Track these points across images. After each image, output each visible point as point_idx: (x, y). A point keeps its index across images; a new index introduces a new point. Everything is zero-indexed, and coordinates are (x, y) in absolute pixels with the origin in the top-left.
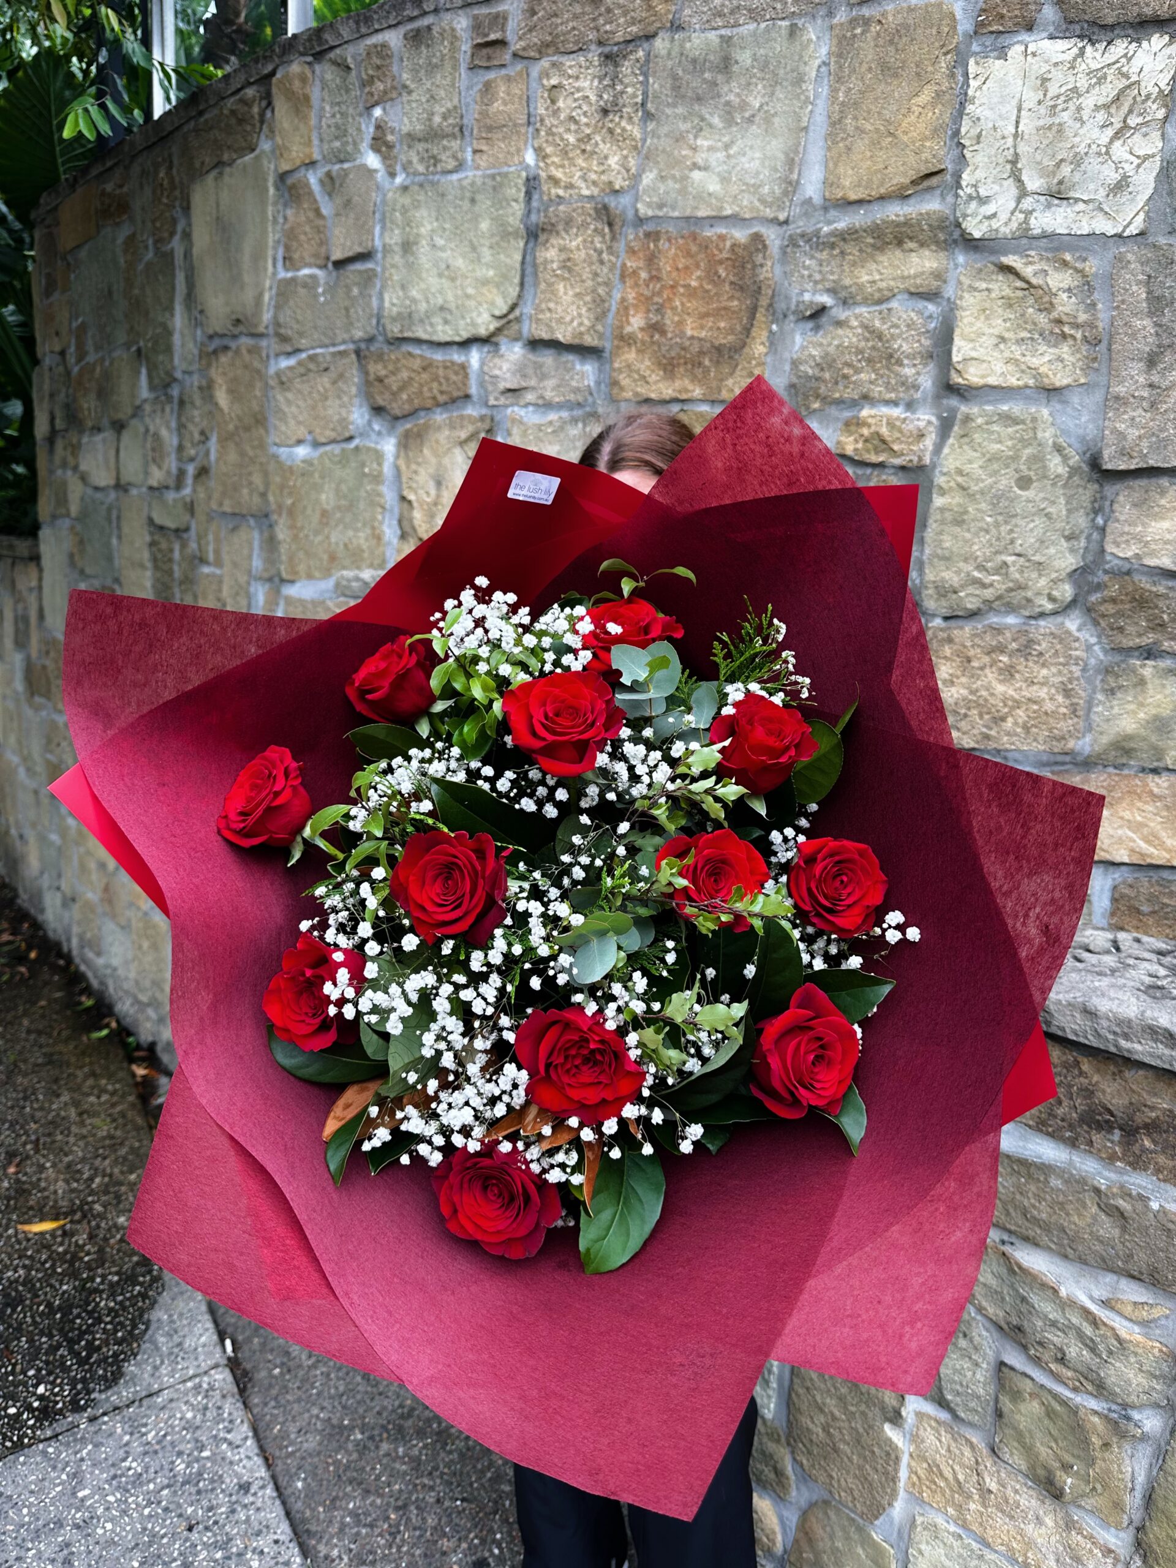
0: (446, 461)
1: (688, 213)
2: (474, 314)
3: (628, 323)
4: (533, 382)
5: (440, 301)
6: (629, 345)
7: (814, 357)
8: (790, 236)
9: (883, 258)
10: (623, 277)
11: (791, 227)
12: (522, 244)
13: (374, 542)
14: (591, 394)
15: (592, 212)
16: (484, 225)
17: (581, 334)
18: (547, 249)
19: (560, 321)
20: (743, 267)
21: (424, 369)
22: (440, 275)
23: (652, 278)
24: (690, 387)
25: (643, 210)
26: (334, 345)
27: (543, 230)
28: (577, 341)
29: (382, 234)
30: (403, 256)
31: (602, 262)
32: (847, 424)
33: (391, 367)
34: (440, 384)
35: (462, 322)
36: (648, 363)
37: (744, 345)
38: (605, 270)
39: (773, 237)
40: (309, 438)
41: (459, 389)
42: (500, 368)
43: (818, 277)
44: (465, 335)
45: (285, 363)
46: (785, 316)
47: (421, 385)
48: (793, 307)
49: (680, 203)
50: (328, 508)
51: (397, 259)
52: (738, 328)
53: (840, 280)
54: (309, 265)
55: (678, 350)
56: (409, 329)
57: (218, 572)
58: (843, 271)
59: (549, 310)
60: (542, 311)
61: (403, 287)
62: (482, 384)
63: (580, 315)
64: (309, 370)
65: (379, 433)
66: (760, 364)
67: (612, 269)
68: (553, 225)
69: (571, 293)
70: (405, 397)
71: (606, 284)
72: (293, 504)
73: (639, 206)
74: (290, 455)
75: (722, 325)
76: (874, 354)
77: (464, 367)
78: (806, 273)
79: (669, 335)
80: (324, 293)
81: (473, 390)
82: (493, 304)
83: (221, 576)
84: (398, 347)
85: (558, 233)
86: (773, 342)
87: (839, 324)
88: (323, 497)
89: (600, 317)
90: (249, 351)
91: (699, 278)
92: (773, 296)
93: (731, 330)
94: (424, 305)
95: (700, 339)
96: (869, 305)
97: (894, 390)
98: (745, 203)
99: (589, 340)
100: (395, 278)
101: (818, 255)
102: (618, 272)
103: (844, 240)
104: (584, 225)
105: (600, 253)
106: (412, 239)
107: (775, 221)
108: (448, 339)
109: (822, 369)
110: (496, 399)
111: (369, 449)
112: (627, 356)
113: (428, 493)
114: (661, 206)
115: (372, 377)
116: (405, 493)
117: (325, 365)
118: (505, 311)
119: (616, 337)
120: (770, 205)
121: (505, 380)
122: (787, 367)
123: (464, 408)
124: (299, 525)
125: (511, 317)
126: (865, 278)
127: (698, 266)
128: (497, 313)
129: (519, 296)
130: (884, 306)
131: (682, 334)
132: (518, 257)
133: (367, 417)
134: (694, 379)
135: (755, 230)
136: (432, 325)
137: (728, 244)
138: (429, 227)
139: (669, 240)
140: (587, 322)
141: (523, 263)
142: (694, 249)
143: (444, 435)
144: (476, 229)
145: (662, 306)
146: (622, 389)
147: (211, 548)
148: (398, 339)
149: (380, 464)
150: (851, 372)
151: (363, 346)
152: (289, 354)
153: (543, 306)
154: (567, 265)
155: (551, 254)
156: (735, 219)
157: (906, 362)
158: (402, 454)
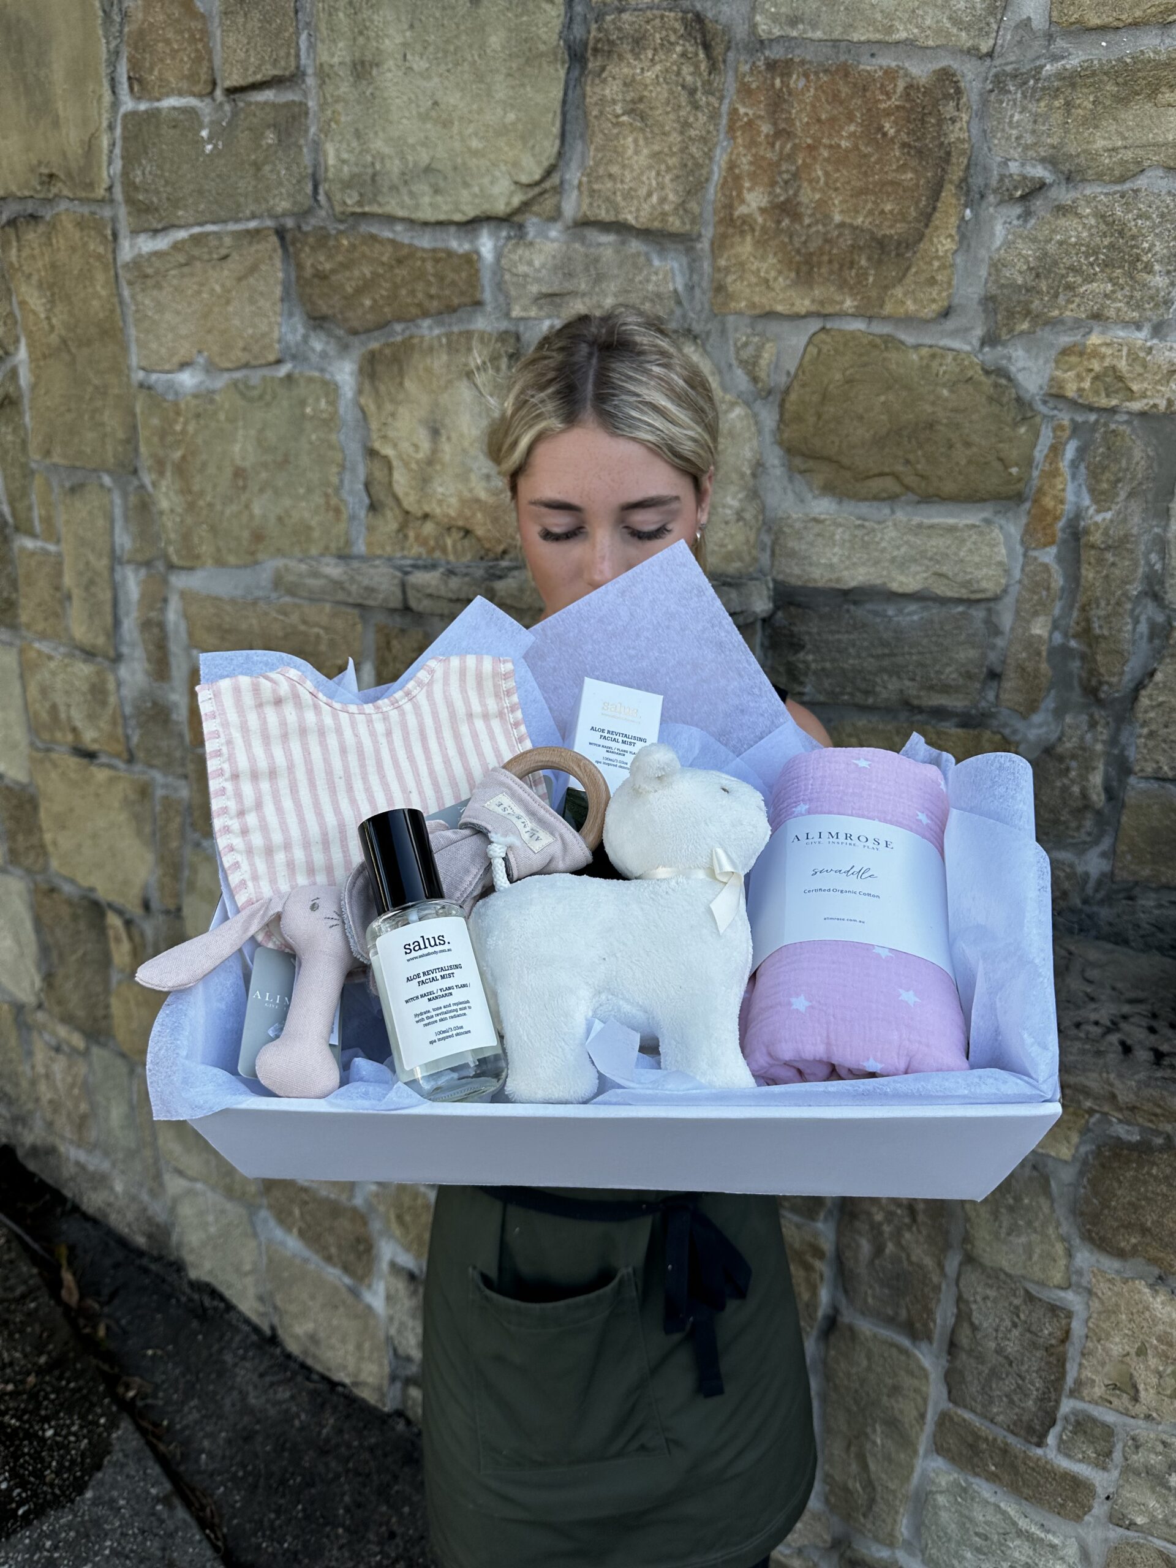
0: (444, 398)
1: (836, 35)
2: (486, 181)
3: (743, 201)
4: (583, 286)
5: (424, 158)
6: (742, 233)
7: (1026, 257)
8: (996, 76)
9: (1128, 116)
10: (731, 129)
11: (998, 62)
12: (562, 73)
13: (331, 513)
14: (679, 303)
15: (677, 25)
16: (495, 41)
17: (664, 214)
18: (604, 81)
19: (628, 195)
20: (923, 121)
21: (400, 261)
22: (424, 118)
23: (778, 134)
24: (838, 298)
25: (764, 26)
26: (237, 220)
27: (596, 50)
28: (657, 225)
29: (312, 46)
30: (354, 85)
31: (696, 107)
32: (1065, 352)
33: (340, 258)
34: (429, 284)
35: (465, 193)
36: (772, 260)
37: (921, 237)
38: (702, 118)
39: (971, 75)
40: (201, 360)
41: (462, 293)
42: (530, 263)
43: (1029, 139)
44: (471, 213)
45: (147, 245)
46: (982, 196)
47: (396, 287)
48: (994, 182)
49: (824, 17)
50: (247, 464)
51: (344, 88)
52: (913, 213)
53: (1062, 144)
54: (181, 94)
55: (820, 242)
56: (374, 200)
57: (52, 548)
58: (1067, 131)
59: (610, 176)
60: (599, 178)
61: (358, 135)
62: (499, 286)
63: (661, 187)
64: (194, 258)
65: (324, 355)
66: (943, 267)
67: (714, 116)
68: (612, 43)
69: (645, 151)
70: (368, 303)
71: (704, 140)
72: (184, 458)
73: (758, 18)
74: (170, 386)
75: (888, 207)
76: (1114, 255)
77: (471, 260)
78: (1014, 132)
79: (807, 221)
80: (210, 140)
81: (487, 296)
82: (516, 164)
83: (59, 555)
84: (353, 227)
85: (621, 57)
86: (965, 236)
87: (1061, 210)
88: (237, 448)
89: (694, 189)
90: (80, 224)
91: (852, 135)
92: (968, 167)
93: (903, 217)
94: (397, 162)
95: (854, 228)
96: (1106, 183)
97: (1138, 307)
98: (928, 22)
99: (675, 224)
100: (343, 119)
101: (1032, 107)
102: (724, 121)
103: (1073, 85)
104: (667, 46)
105: (692, 92)
106: (368, 57)
107: (973, 52)
108: (442, 217)
109: (1038, 276)
110: (524, 309)
111: (311, 380)
112: (739, 249)
113: (416, 447)
114: (793, 21)
115: (308, 272)
116: (377, 445)
117: (223, 251)
118: (537, 177)
119: (721, 221)
120: (967, 28)
121: (538, 280)
122: (983, 273)
123: (469, 321)
124: (196, 488)
125: (547, 185)
126: (1100, 144)
127: (851, 119)
128: (524, 179)
129: (560, 154)
130: (1127, 186)
131: (827, 218)
132: (557, 93)
133: (301, 331)
134: (842, 285)
135: (943, 63)
136: (412, 194)
137: (901, 85)
138: (399, 40)
139: (806, 75)
140: (671, 197)
141: (564, 102)
142: (845, 90)
143: (439, 362)
144: (482, 47)
145: (796, 176)
146: (730, 297)
147: (36, 514)
148: (353, 214)
149: (333, 403)
150: (1079, 280)
151: (290, 223)
152: (156, 232)
153: (601, 171)
154: (637, 109)
155: (612, 89)
156: (909, 44)
157: (1157, 267)
158: (367, 386)
